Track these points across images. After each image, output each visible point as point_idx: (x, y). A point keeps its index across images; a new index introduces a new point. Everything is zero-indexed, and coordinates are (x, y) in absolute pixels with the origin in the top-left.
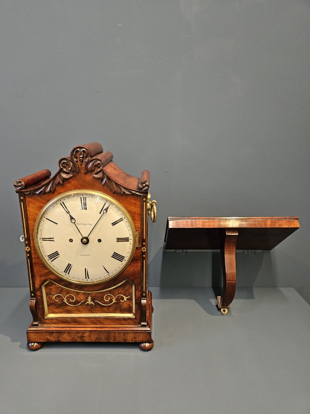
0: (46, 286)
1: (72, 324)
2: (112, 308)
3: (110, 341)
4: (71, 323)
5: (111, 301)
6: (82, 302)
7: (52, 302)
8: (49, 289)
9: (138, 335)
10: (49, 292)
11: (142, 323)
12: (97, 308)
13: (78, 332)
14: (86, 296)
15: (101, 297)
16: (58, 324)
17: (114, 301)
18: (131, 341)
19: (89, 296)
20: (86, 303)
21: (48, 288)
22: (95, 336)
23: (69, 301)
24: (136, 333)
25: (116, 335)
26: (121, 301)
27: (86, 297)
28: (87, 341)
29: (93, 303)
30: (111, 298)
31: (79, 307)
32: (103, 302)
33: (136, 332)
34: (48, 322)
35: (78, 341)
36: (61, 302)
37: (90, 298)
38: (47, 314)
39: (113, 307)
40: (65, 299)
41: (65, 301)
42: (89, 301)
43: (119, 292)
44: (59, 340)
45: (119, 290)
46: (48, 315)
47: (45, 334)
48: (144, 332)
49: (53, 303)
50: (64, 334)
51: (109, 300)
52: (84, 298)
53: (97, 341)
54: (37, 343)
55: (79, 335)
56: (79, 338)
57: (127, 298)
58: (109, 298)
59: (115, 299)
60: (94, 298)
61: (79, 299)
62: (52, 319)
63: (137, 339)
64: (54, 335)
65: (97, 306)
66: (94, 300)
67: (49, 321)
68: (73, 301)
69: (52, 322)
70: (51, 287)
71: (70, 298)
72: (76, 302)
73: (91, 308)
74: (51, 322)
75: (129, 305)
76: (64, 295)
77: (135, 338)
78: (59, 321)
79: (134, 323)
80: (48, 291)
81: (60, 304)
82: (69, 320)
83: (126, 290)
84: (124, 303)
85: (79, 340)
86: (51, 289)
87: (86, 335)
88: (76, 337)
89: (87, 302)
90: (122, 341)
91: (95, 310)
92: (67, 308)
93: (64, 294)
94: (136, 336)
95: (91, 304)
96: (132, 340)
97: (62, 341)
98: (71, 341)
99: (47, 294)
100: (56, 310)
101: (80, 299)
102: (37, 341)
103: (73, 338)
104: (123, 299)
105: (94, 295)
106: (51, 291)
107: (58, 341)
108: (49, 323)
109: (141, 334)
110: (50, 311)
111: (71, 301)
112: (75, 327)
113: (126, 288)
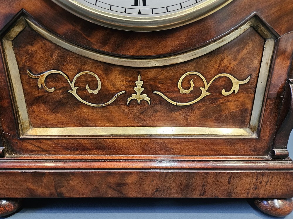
0: (17, 44)
1: (94, 154)
2: (196, 112)
3: (190, 196)
4: (90, 150)
5: (197, 92)
6: (119, 94)
7: (37, 94)
8: (27, 52)
9: (265, 180)
10: (28, 64)
11: (277, 151)
12: (159, 114)
13: (110, 173)
14: (130, 79)
15: (171, 80)
16: (56, 152)
17: (204, 93)
18: (243, 196)
19: (139, 77)
20: (129, 99)
21: (24, 50)
22: (155, 182)
23: (85, 92)
24: (263, 174)
25: (209, 180)
26: (224, 92)
27: (129, 81)
28: (131, 196)
29: (148, 99)
30: (198, 84)
31: (111, 109)
32: (174, 96)
33: (261, 173)
34: (30, 147)
35: (109, 196)
36: (62, 94)
37: (139, 83)
38: (28, 128)
39: (199, 110)
40: (72, 85)
41: (74, 92)
42: (139, 93)
43: (223, 65)
44: (61, 194)
45: (222, 60)
46: (30, 130)
47: (21, 178)
48: (284, 173)
49: (40, 97)
50: (72, 177)
51: (191, 89)
52: (125, 83)
53: (157, 195)
54: (7, 199)
55: (112, 180)
56: (113, 188)
57: (240, 85)
58: (192, 84)
59: (207, 87)
60: (152, 83)
61: (109, 87)
62: (39, 140)
63: (261, 191)
64: (45, 180)
65: (158, 107)
66: (149, 89)
67: (32, 144)
68: (96, 92)
69: (40, 147)
70: (31, 49)
71: (87, 83)
72: (104, 96)
73: (142, 113)
74: (37, 149)
75: (243, 104)
76: (69, 73)
77: (256, 188)
78: (58, 144)
79: (253, 150)
80: (23, 60)
81: (61, 99)
82: (85, 142)
83: (243, 59)
84: (230, 99)
85: (111, 194)
86: (31, 55)
87: (130, 180)
88: (104, 186)
89: (134, 96)
90: (220, 196)
91: (153, 118)
92: (78, 111)
93: (68, 70)
94: (261, 182)
95: (143, 101)
96: (248, 193)
97: (67, 195)
98: (91, 196)
99: (22, 70)
100: (51, 118)
101: (113, 85)
102: (6, 196)
103: (96, 189)
104: (229, 85)
105: (151, 74)
106: (33, 59)
107: (57, 197)
108: (32, 151)
109: (275, 178)
110: (35, 121)
111: (90, 91)
112: (100, 161)
113: (244, 51)
